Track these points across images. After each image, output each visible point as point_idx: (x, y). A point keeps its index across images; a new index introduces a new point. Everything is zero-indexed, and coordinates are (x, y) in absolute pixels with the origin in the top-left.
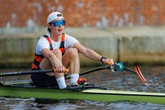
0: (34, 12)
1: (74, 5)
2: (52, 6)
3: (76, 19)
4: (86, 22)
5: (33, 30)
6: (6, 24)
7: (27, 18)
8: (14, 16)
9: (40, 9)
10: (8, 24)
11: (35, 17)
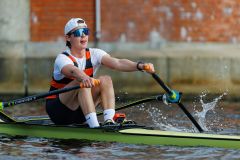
0: (161, 20)
1: (219, 11)
2: (186, 11)
3: (222, 31)
4: (236, 35)
5: (159, 45)
6: (120, 37)
7: (151, 29)
8: (131, 25)
9: (170, 15)
10: (123, 38)
11: (162, 27)
